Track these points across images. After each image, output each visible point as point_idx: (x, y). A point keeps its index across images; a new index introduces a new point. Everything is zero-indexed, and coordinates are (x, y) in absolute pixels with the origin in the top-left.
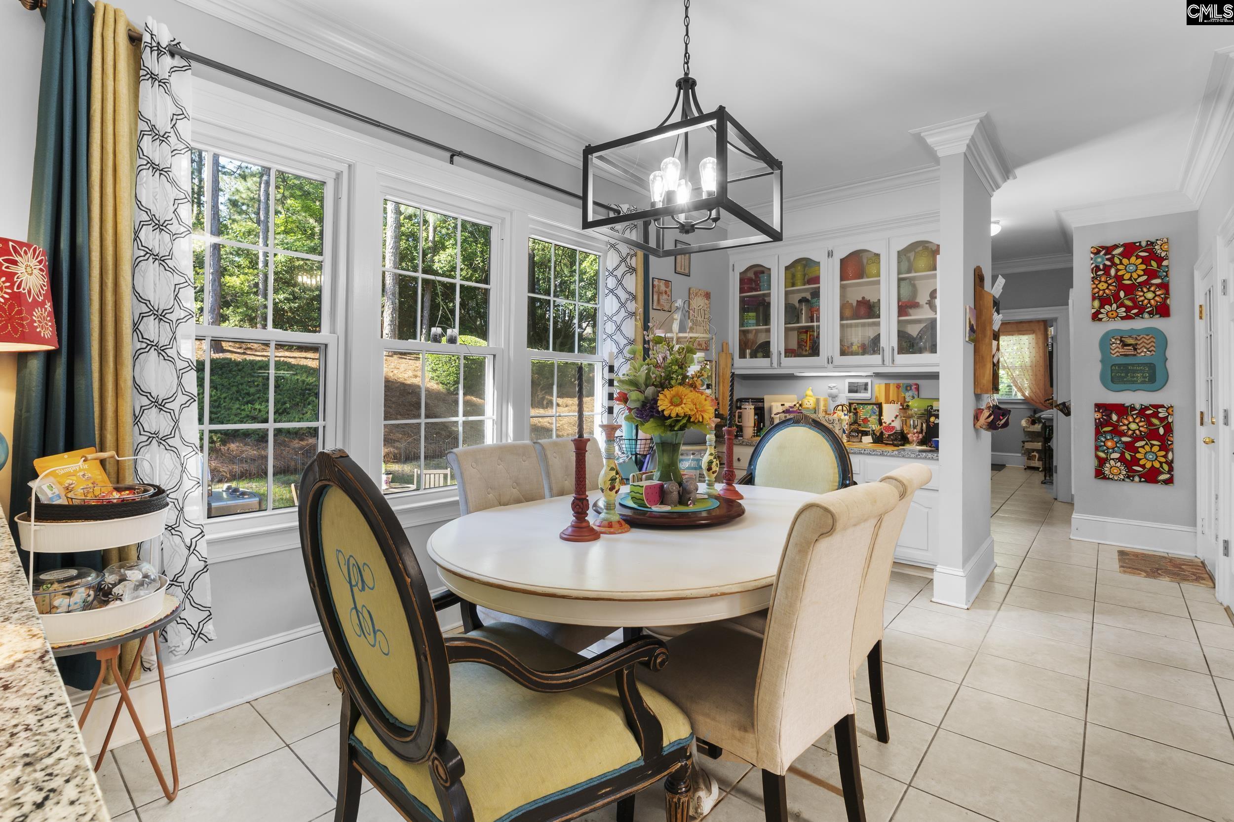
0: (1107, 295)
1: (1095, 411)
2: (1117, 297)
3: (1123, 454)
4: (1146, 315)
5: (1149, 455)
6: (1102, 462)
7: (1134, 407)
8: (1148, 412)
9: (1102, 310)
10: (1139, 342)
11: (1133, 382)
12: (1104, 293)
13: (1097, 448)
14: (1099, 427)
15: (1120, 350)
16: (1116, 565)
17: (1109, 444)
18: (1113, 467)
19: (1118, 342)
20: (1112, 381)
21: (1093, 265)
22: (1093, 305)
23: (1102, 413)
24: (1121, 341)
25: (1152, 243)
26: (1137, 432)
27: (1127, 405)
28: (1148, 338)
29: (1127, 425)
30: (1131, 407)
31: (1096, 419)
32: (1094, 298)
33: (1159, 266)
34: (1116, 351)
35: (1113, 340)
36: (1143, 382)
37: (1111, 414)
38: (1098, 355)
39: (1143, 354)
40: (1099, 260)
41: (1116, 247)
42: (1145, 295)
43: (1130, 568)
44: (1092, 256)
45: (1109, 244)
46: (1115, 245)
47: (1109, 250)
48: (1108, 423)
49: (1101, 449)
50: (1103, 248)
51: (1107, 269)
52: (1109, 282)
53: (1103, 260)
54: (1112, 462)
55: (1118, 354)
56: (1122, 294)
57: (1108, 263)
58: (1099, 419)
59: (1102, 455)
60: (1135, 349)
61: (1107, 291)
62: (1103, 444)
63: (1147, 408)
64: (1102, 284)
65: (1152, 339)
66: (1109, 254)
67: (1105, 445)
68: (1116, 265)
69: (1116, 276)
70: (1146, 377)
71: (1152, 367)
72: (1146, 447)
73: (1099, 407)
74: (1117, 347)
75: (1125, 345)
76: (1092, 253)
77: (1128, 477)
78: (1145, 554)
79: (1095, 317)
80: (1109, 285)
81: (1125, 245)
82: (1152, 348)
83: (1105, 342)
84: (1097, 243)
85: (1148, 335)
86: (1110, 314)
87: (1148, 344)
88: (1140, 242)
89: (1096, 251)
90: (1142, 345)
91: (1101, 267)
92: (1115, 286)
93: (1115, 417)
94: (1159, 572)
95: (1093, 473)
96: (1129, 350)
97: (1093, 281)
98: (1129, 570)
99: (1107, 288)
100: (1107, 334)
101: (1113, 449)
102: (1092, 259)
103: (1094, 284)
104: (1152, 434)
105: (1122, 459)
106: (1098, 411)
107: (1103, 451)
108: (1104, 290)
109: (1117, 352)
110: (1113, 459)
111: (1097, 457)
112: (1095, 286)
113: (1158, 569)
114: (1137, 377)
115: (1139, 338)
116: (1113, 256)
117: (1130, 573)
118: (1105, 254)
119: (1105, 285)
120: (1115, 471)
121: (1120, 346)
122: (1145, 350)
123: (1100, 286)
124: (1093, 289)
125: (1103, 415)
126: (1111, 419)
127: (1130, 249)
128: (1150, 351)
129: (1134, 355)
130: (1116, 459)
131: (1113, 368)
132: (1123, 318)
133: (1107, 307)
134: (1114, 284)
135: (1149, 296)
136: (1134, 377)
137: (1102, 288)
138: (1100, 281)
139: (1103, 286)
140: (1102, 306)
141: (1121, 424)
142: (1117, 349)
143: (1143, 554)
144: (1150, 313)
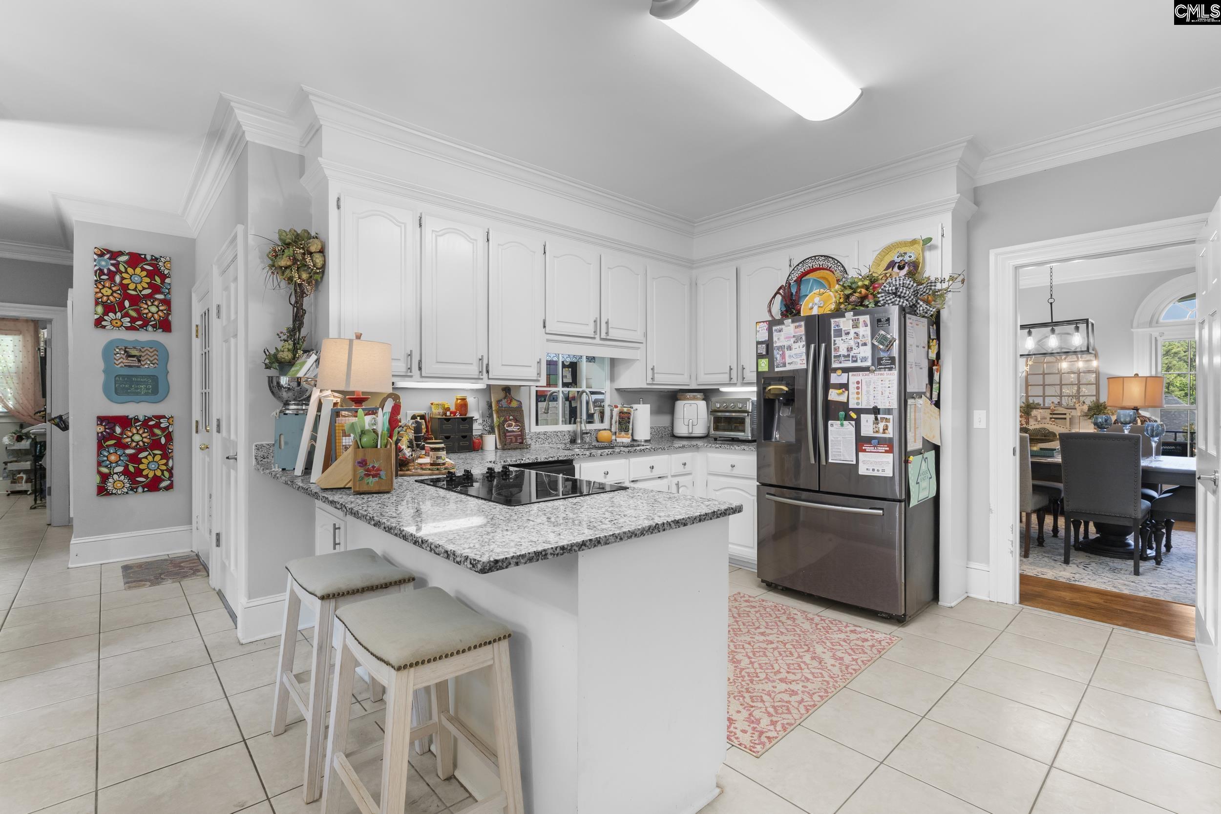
0: (112, 302)
1: (98, 425)
2: (122, 307)
3: (126, 467)
4: (150, 328)
5: (151, 464)
6: (104, 477)
7: (138, 419)
8: (151, 423)
9: (106, 318)
10: (143, 354)
11: (137, 394)
12: (108, 299)
13: (99, 464)
14: (101, 442)
15: (124, 361)
16: (120, 583)
17: (113, 458)
18: (117, 482)
19: (123, 352)
20: (116, 393)
21: (97, 268)
22: (95, 311)
23: (105, 426)
24: (126, 352)
25: (156, 259)
26: (141, 443)
27: (130, 417)
28: (151, 350)
29: (131, 437)
30: (135, 419)
31: (98, 433)
32: (97, 303)
33: (163, 282)
34: (120, 361)
35: (117, 350)
36: (146, 394)
37: (115, 426)
38: (101, 365)
39: (146, 366)
40: (103, 263)
41: (121, 253)
42: (149, 308)
43: (134, 582)
44: (96, 257)
45: (115, 248)
46: (121, 251)
47: (114, 255)
48: (111, 436)
49: (104, 464)
50: (108, 251)
51: (111, 275)
52: (114, 288)
53: (106, 264)
54: (116, 477)
55: (122, 364)
56: (127, 303)
57: (113, 269)
58: (102, 433)
59: (105, 470)
60: (139, 361)
61: (111, 298)
62: (106, 459)
63: (150, 419)
64: (106, 289)
65: (155, 352)
66: (114, 259)
67: (108, 460)
68: (121, 273)
69: (121, 284)
70: (149, 389)
71: (154, 379)
72: (149, 457)
73: (101, 420)
74: (122, 358)
75: (129, 356)
76: (95, 253)
77: (132, 490)
78: (148, 562)
79: (98, 323)
80: (114, 292)
81: (130, 254)
82: (155, 361)
83: (108, 352)
84: (103, 244)
85: (151, 348)
86: (114, 322)
87: (151, 357)
88: (145, 255)
89: (99, 253)
90: (145, 357)
91: (106, 271)
92: (120, 294)
93: (118, 430)
94: (162, 576)
95: (94, 490)
96: (133, 362)
97: (96, 284)
98: (134, 584)
99: (112, 295)
100: (111, 342)
101: (116, 462)
102: (95, 260)
103: (98, 288)
104: (155, 444)
105: (126, 472)
106: (101, 424)
107: (106, 467)
108: (108, 296)
109: (122, 362)
110: (116, 473)
111: (99, 472)
112: (98, 290)
113: (161, 574)
114: (141, 388)
115: (143, 350)
116: (118, 263)
117: (135, 587)
118: (110, 259)
119: (110, 292)
120: (119, 485)
121: (124, 357)
122: (149, 362)
123: (104, 291)
124: (96, 293)
125: (105, 429)
126: (115, 432)
127: (135, 259)
128: (153, 364)
129: (138, 367)
130: (120, 473)
131: (117, 378)
132: (127, 328)
133: (111, 314)
134: (119, 292)
135: (152, 310)
136: (138, 389)
137: (105, 294)
138: (104, 287)
139: (107, 292)
140: (106, 313)
141: (125, 436)
142: (122, 360)
143: (146, 562)
144: (154, 326)
